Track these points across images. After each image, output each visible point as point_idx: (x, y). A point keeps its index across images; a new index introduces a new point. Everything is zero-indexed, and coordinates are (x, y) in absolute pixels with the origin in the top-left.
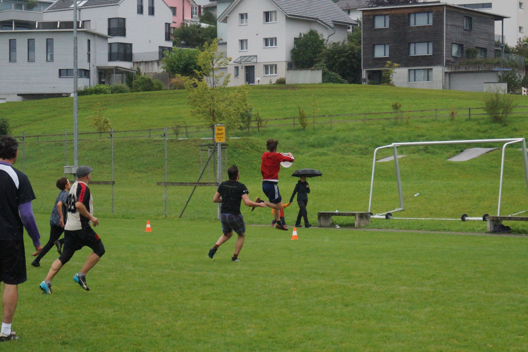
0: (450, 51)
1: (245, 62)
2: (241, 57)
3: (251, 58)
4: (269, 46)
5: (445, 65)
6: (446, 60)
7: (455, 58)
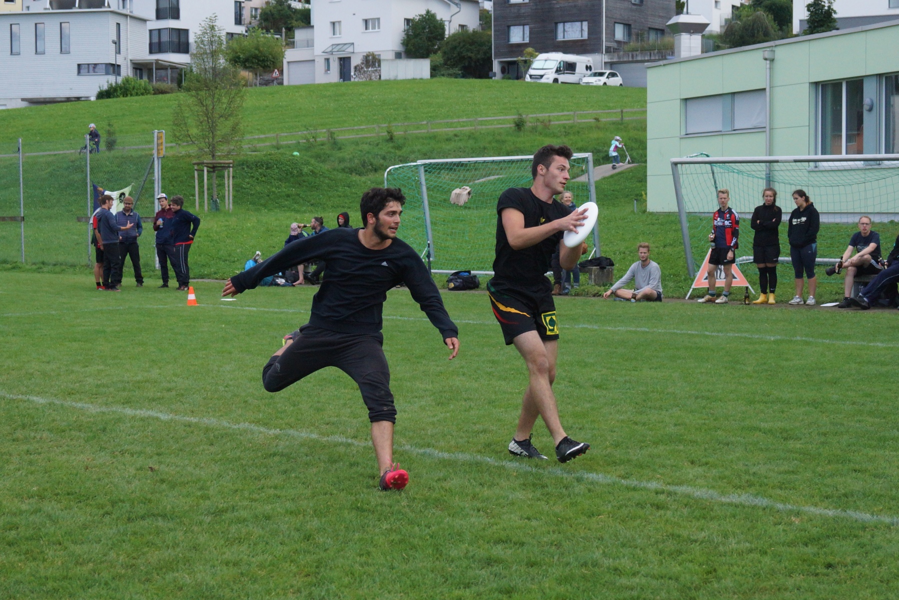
0: (611, 33)
1: (338, 51)
2: (333, 45)
3: (346, 46)
4: (371, 30)
5: (604, 52)
6: (606, 46)
7: (619, 42)
